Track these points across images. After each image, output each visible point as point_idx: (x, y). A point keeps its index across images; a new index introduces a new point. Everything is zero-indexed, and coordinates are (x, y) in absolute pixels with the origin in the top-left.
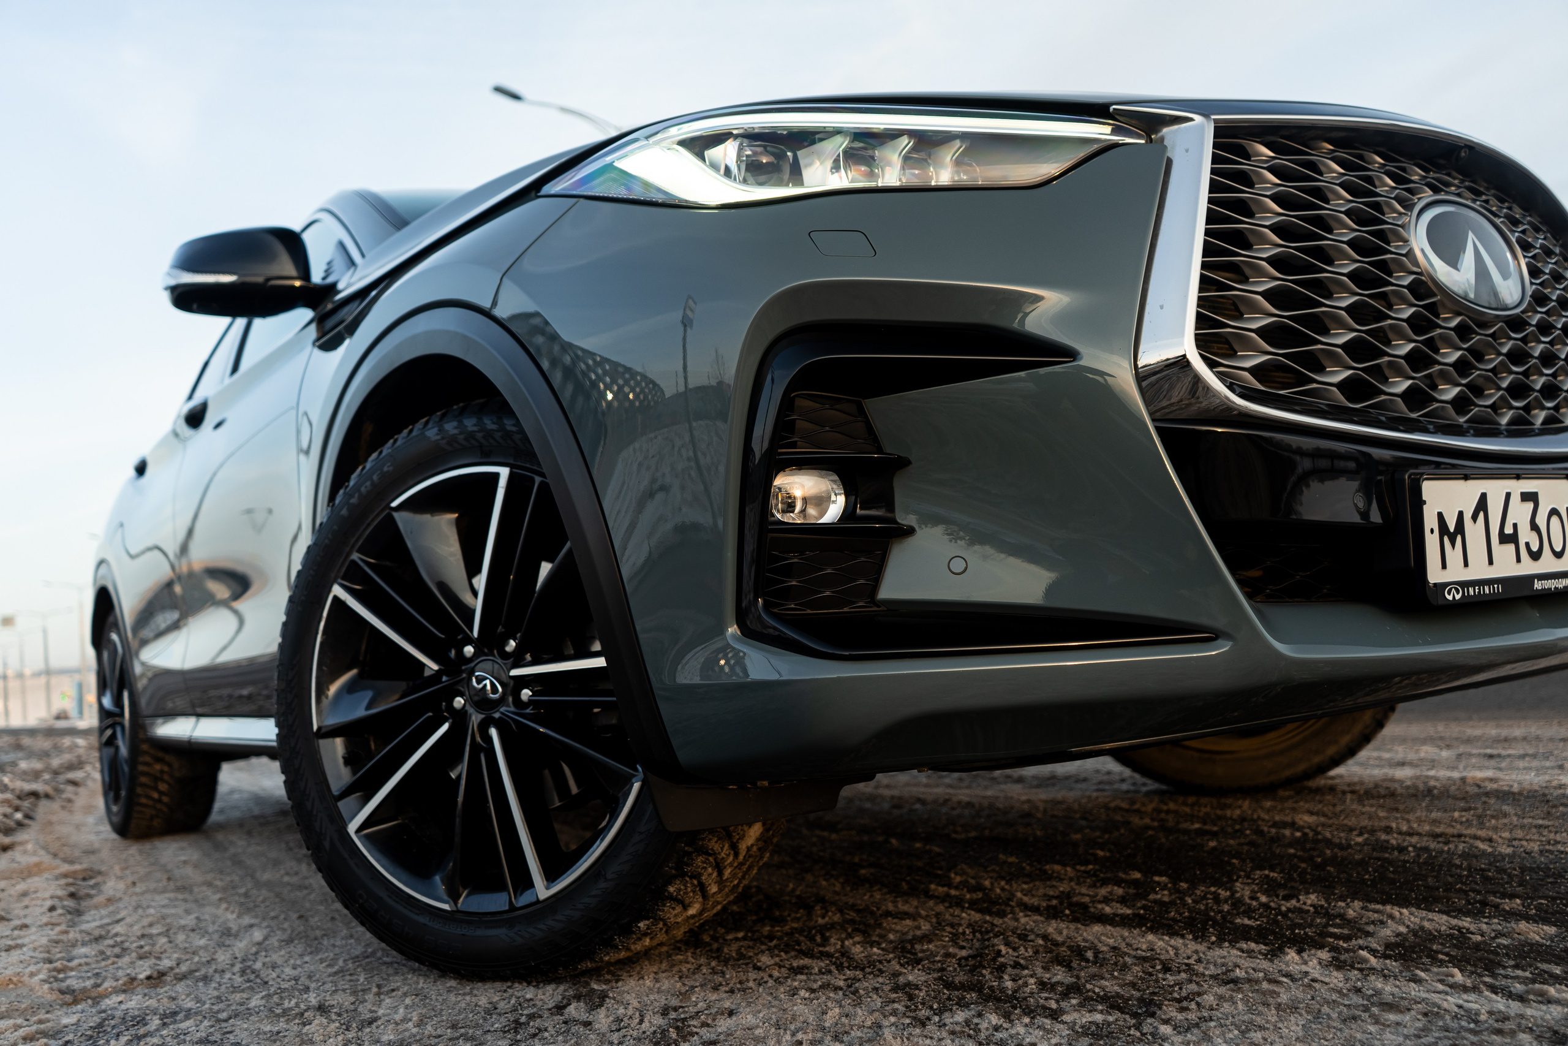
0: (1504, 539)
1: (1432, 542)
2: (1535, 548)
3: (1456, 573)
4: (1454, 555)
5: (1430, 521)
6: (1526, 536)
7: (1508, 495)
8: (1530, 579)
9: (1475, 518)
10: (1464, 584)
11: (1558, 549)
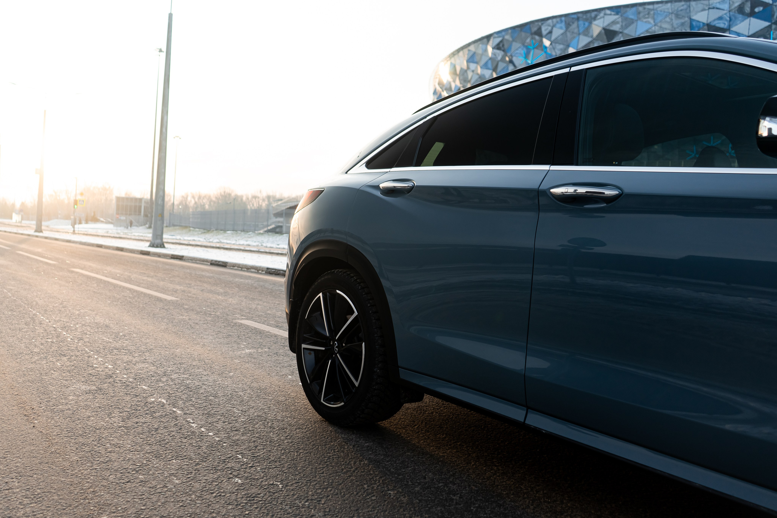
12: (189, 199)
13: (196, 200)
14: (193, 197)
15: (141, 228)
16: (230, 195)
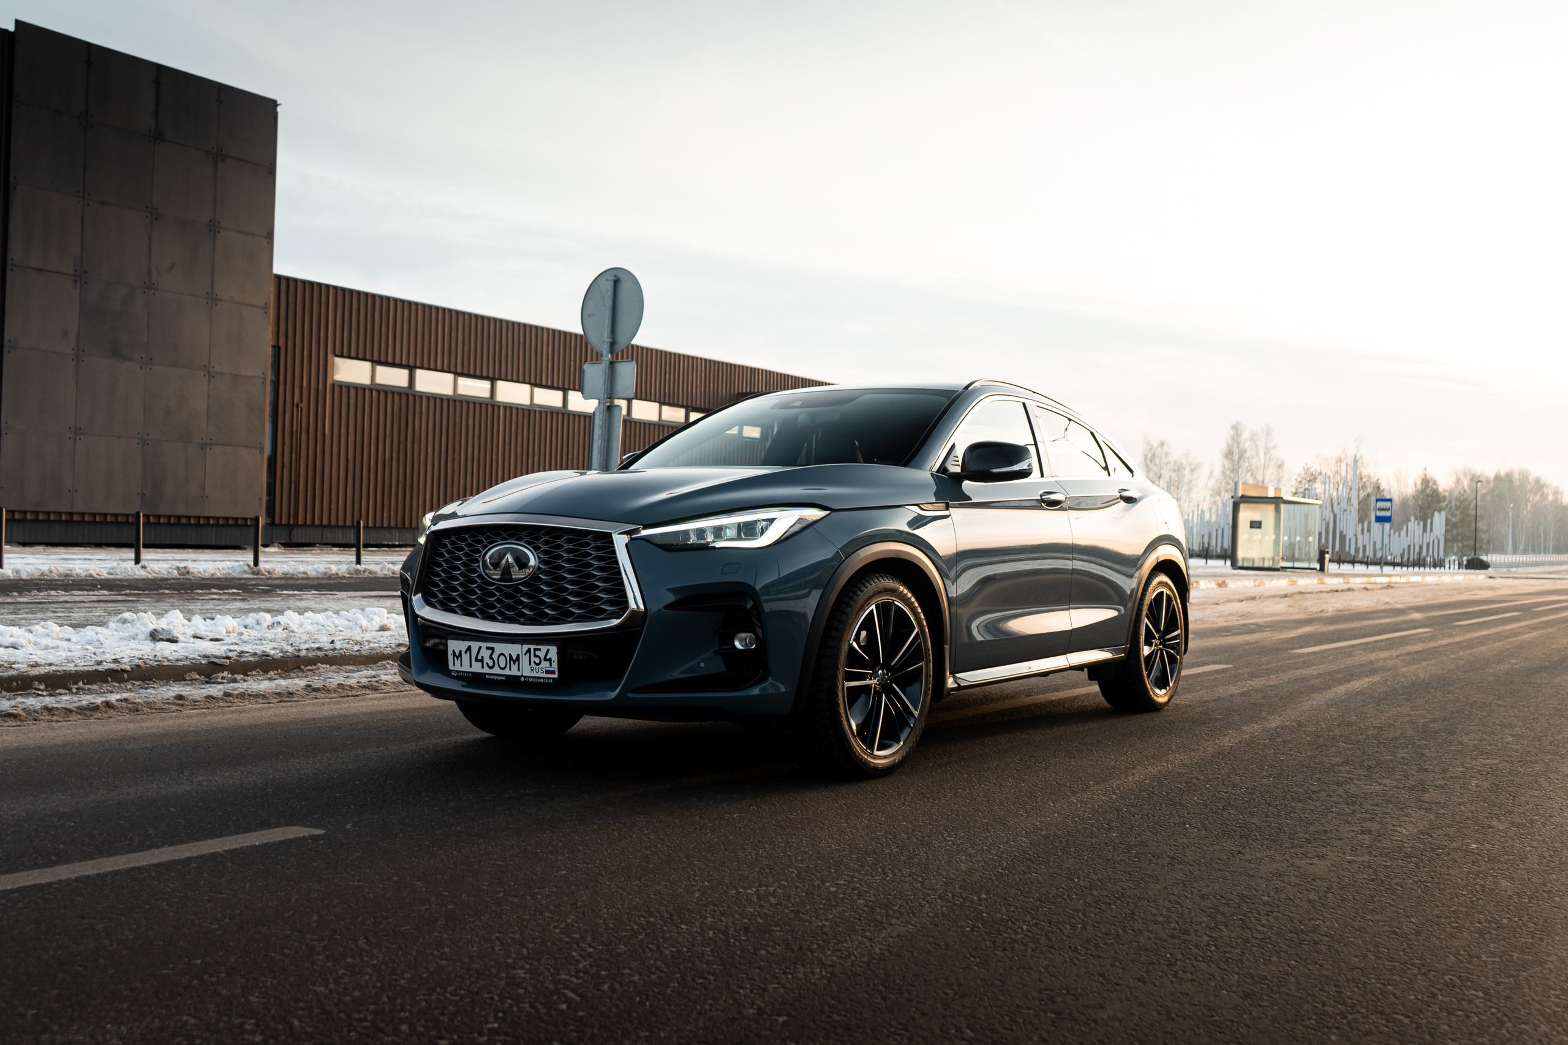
0: (477, 660)
1: (450, 658)
2: (491, 664)
3: (458, 667)
4: (458, 663)
5: (450, 652)
6: (487, 660)
7: (480, 647)
8: (485, 674)
9: (466, 652)
10: (458, 672)
11: (503, 666)
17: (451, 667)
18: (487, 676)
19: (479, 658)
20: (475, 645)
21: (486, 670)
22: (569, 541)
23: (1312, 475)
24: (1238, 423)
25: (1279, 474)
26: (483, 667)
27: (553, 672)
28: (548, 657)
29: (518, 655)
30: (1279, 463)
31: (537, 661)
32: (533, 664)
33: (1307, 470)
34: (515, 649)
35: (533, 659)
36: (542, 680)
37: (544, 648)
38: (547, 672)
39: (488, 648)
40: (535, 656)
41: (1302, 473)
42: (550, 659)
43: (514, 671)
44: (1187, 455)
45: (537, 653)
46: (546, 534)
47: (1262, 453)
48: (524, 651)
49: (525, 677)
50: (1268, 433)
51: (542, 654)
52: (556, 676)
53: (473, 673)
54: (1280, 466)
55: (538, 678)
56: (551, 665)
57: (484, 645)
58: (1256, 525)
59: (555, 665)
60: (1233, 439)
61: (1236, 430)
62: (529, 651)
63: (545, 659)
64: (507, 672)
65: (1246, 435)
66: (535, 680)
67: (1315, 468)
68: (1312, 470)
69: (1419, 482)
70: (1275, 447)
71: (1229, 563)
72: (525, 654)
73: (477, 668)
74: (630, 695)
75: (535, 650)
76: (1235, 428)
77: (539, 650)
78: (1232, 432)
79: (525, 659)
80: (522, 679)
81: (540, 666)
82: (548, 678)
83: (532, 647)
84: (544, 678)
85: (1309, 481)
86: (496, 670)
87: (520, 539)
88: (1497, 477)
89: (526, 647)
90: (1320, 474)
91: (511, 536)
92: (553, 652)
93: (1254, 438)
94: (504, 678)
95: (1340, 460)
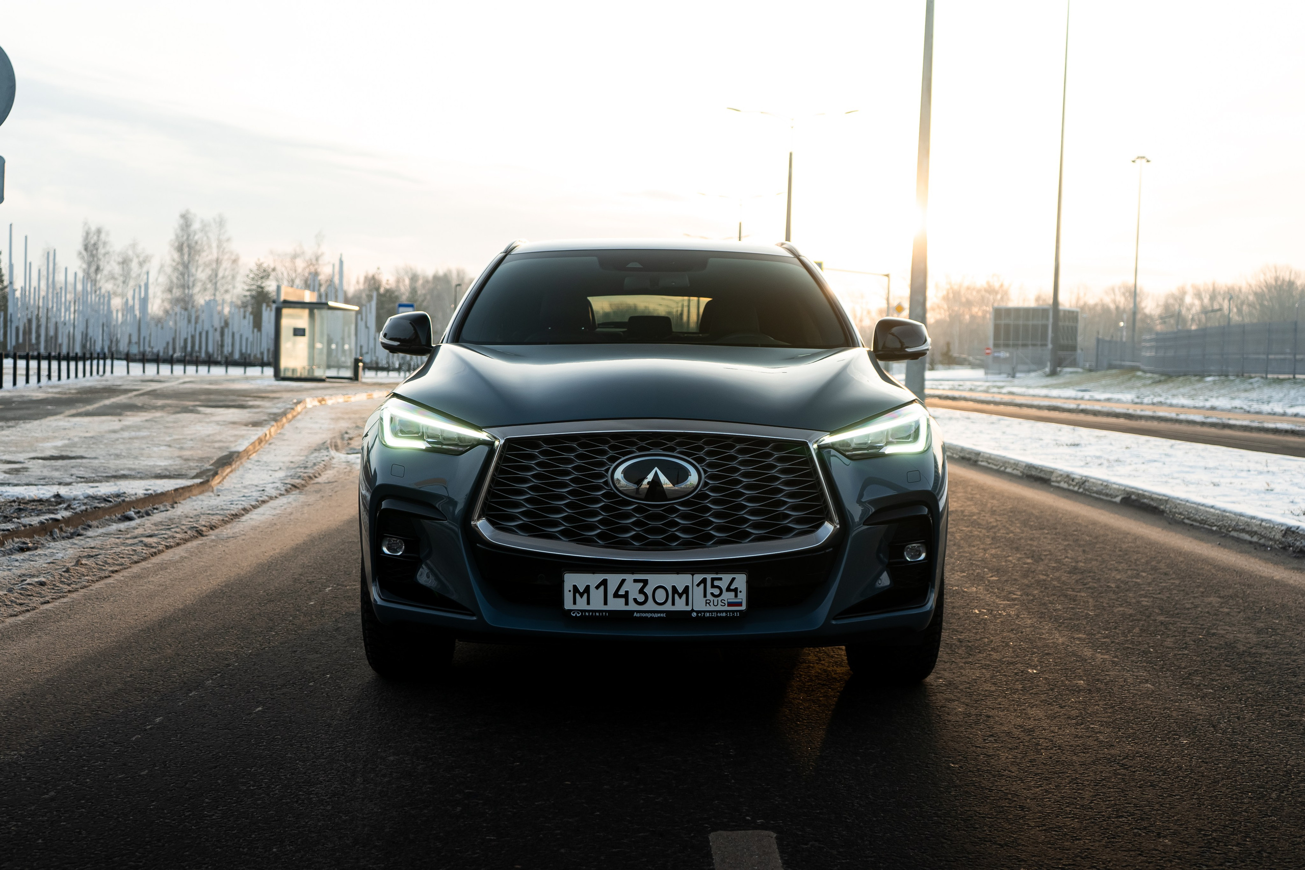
0: (617, 596)
1: (568, 594)
2: (641, 600)
3: (582, 606)
4: (582, 600)
5: (567, 587)
6: (634, 595)
7: (623, 580)
8: (631, 612)
9: (597, 587)
10: (582, 611)
11: (661, 601)
12: (1188, 300)
13: (1206, 301)
14: (1198, 295)
15: (1033, 374)
16: (1291, 284)
17: (568, 605)
18: (635, 614)
19: (622, 592)
20: (614, 580)
21: (632, 607)
22: (742, 451)
23: (264, 271)
24: (188, 212)
25: (233, 270)
26: (627, 603)
27: (740, 604)
28: (732, 587)
29: (687, 588)
30: (233, 257)
31: (717, 592)
32: (709, 596)
33: (259, 266)
34: (681, 581)
35: (710, 590)
36: (724, 614)
37: (726, 578)
38: (730, 604)
39: (636, 581)
40: (713, 586)
41: (255, 268)
42: (736, 589)
43: (681, 605)
44: (134, 246)
45: (716, 583)
46: (708, 443)
47: (214, 245)
48: (696, 582)
49: (698, 612)
50: (221, 223)
51: (723, 584)
52: (743, 607)
53: (611, 612)
54: (235, 261)
55: (717, 612)
56: (736, 596)
57: (630, 578)
58: (299, 332)
59: (743, 597)
60: (182, 230)
61: (186, 221)
62: (704, 581)
63: (728, 589)
64: (668, 607)
65: (196, 226)
66: (714, 615)
67: (268, 263)
68: (265, 265)
69: (362, 280)
70: (228, 240)
71: (269, 371)
72: (698, 585)
73: (617, 605)
74: (834, 622)
75: (713, 580)
76: (184, 217)
77: (720, 579)
78: (181, 221)
79: (698, 592)
80: (694, 615)
81: (720, 599)
82: (733, 612)
83: (709, 577)
84: (726, 612)
85: (262, 278)
86: (650, 606)
87: (672, 449)
88: (436, 278)
89: (698, 578)
90: (274, 270)
91: (656, 445)
92: (741, 581)
93: (204, 228)
94: (664, 615)
95: (295, 257)
